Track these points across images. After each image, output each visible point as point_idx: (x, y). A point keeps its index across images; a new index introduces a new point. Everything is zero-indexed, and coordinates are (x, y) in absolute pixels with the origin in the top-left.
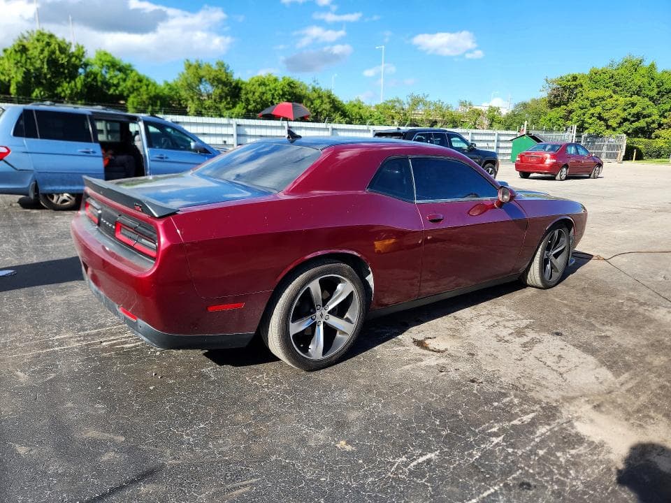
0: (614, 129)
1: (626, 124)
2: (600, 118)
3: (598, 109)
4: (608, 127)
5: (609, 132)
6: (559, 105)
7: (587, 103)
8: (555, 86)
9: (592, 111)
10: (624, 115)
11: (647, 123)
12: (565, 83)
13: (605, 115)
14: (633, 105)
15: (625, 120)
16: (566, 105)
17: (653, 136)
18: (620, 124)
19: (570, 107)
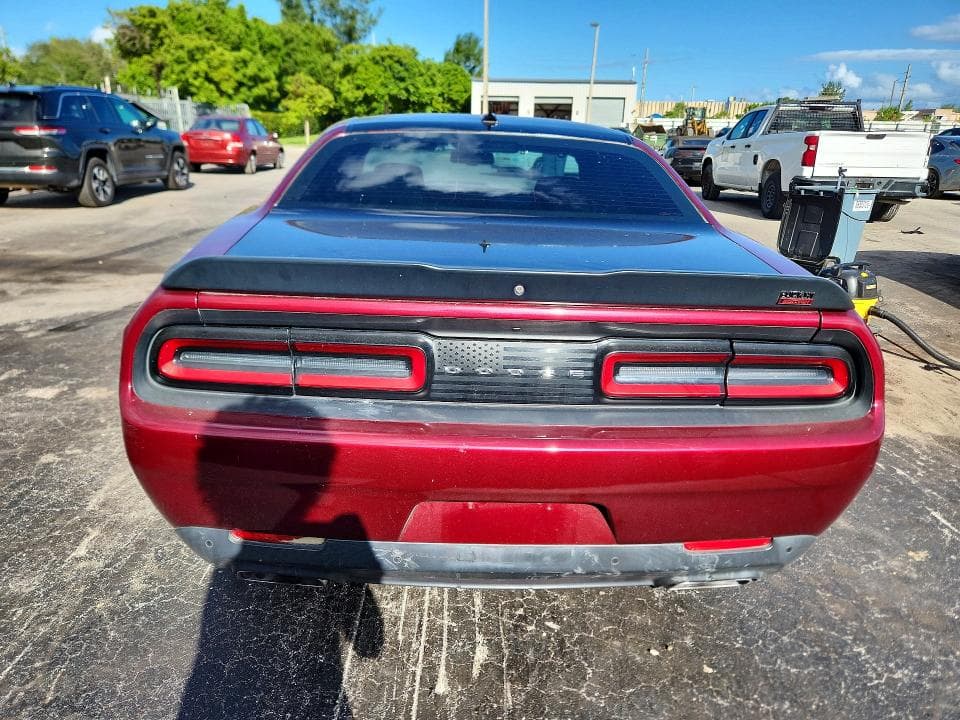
0: (230, 97)
1: (243, 90)
2: (209, 79)
3: (202, 66)
4: (222, 93)
5: (224, 100)
6: (138, 54)
7: (183, 54)
8: (126, 21)
9: (194, 67)
10: (238, 76)
11: (268, 89)
12: (139, 20)
13: (215, 76)
14: (245, 63)
15: (241, 84)
16: (149, 53)
17: (280, 108)
18: (237, 90)
19: (158, 60)
